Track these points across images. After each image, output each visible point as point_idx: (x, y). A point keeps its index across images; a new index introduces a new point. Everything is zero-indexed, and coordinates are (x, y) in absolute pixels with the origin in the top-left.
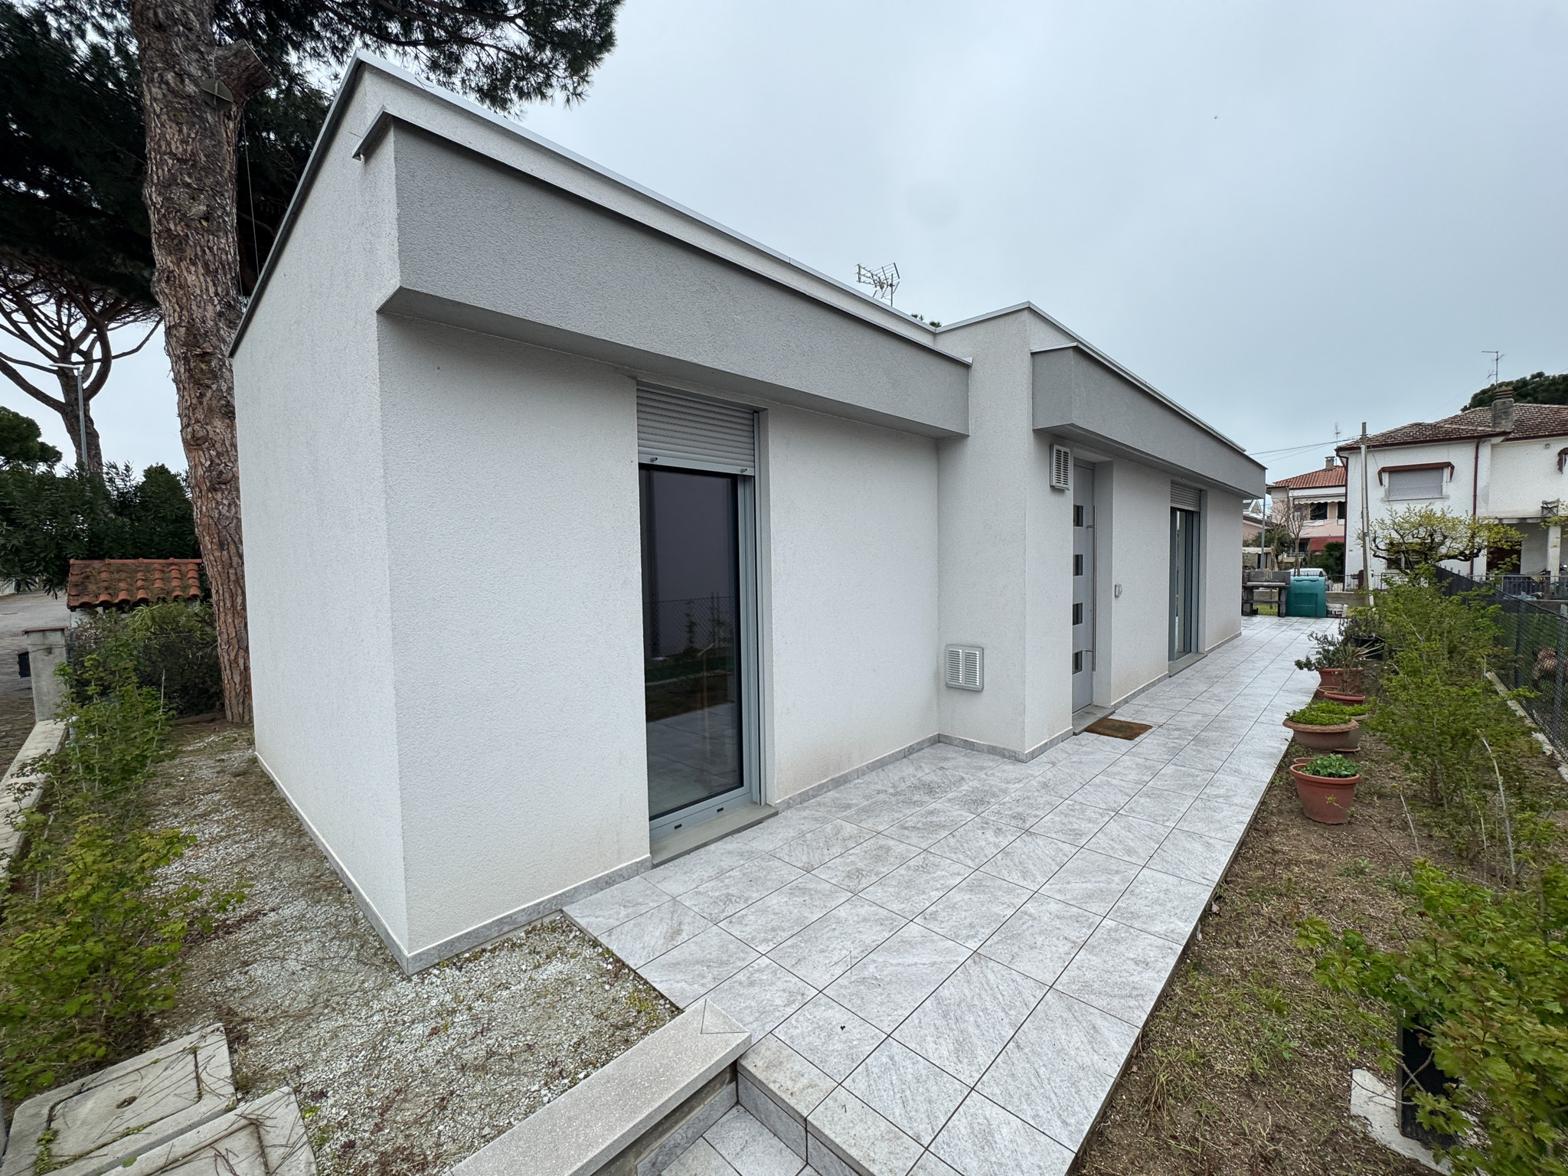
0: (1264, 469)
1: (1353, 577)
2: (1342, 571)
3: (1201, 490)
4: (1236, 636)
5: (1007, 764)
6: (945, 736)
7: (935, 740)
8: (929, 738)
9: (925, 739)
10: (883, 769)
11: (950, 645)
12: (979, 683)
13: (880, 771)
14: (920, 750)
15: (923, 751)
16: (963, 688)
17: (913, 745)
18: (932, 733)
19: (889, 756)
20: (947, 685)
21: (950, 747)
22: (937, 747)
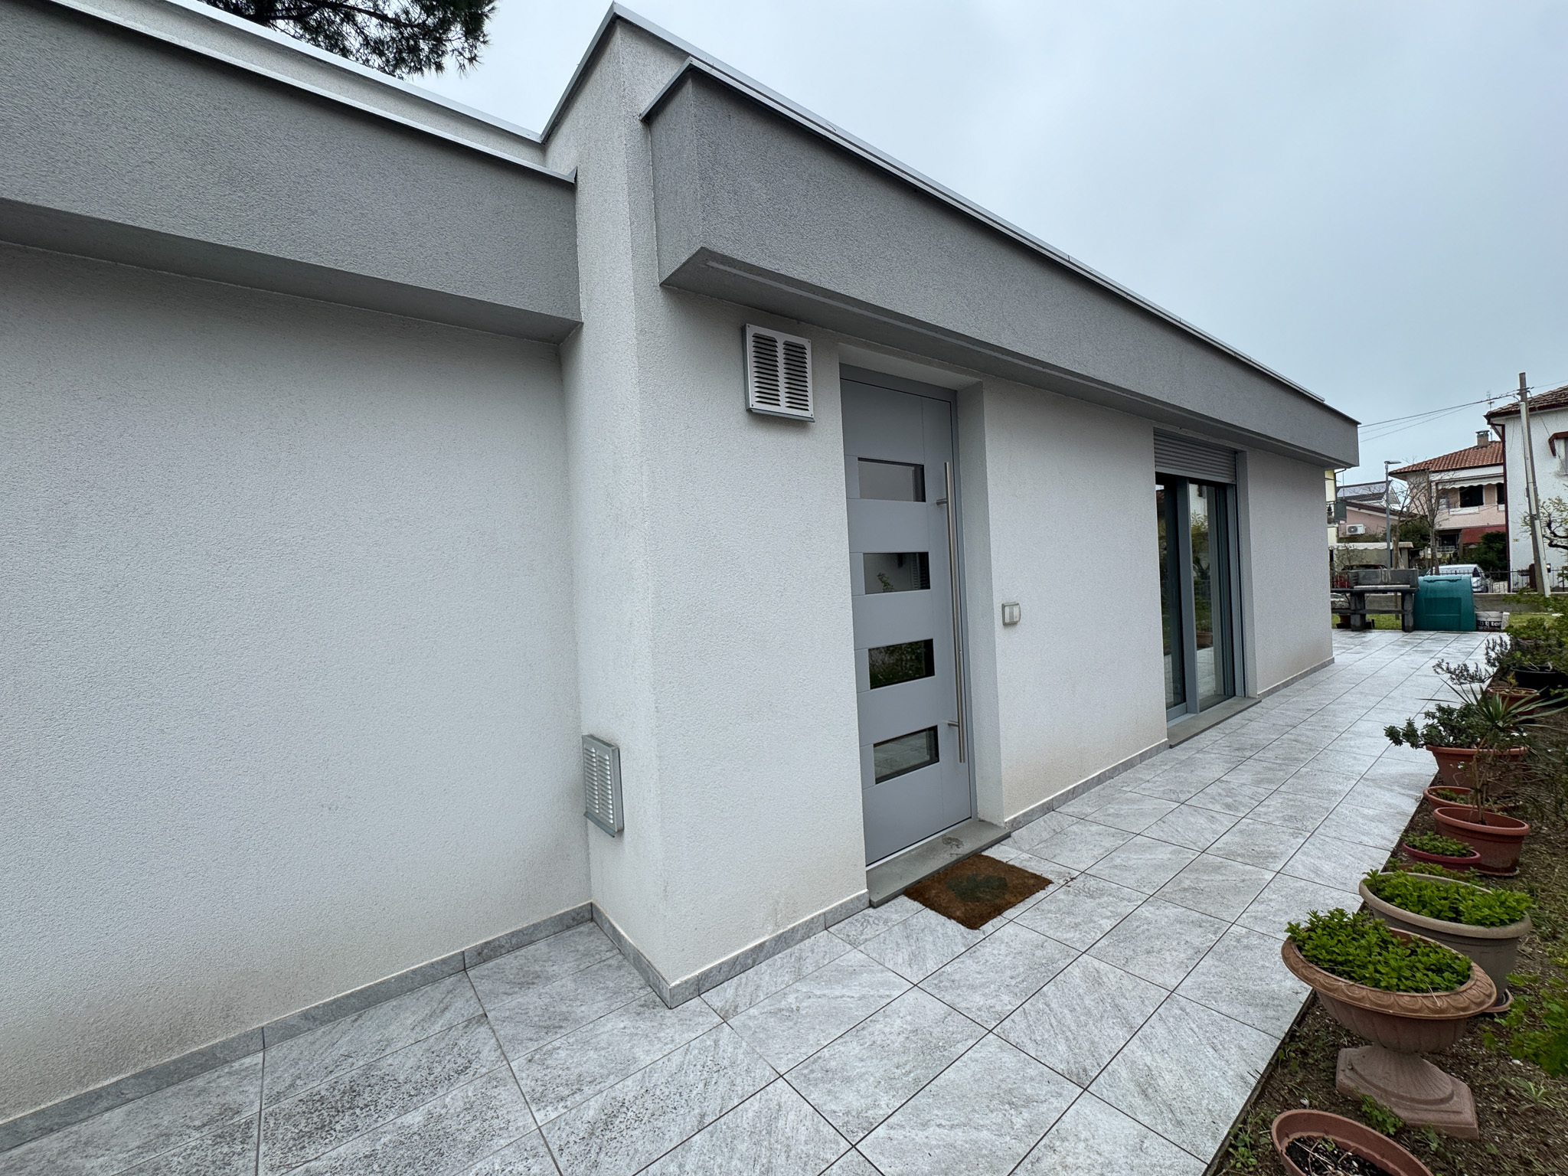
0: (1355, 423)
1: (1522, 573)
2: (1507, 567)
3: (1236, 452)
4: (1324, 665)
5: (627, 1011)
6: (598, 910)
7: (579, 918)
8: (558, 915)
9: (544, 921)
10: (360, 1016)
11: (588, 736)
12: (613, 819)
13: (349, 1020)
14: (519, 947)
15: (523, 951)
16: (601, 824)
17: (498, 939)
18: (568, 906)
19: (401, 979)
20: (586, 814)
21: (592, 938)
22: (570, 936)
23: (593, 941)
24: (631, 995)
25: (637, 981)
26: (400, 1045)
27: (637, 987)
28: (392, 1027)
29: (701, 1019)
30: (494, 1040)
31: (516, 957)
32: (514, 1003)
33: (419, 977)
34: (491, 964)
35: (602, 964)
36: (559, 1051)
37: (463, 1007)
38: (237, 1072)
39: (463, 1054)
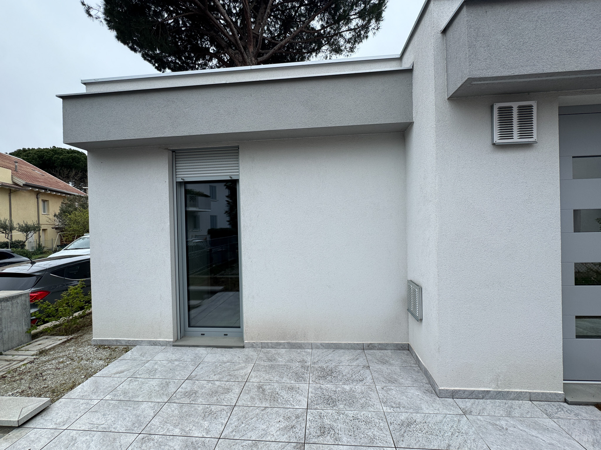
5: (420, 389)
6: (411, 347)
7: (403, 347)
8: (396, 344)
9: (391, 344)
10: (334, 351)
11: (410, 280)
12: (418, 314)
13: (331, 350)
14: (381, 349)
15: (383, 351)
16: (413, 315)
17: (375, 344)
18: (400, 341)
19: (345, 344)
20: (408, 310)
21: (408, 357)
22: (400, 353)
23: (408, 358)
24: (422, 384)
25: (425, 381)
26: (344, 364)
27: (425, 383)
28: (342, 358)
29: (452, 408)
30: (371, 376)
31: (380, 352)
32: (378, 367)
33: (350, 346)
34: (372, 351)
35: (411, 368)
36: (393, 391)
37: (362, 361)
38: (306, 352)
39: (362, 376)
